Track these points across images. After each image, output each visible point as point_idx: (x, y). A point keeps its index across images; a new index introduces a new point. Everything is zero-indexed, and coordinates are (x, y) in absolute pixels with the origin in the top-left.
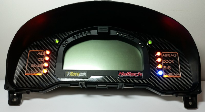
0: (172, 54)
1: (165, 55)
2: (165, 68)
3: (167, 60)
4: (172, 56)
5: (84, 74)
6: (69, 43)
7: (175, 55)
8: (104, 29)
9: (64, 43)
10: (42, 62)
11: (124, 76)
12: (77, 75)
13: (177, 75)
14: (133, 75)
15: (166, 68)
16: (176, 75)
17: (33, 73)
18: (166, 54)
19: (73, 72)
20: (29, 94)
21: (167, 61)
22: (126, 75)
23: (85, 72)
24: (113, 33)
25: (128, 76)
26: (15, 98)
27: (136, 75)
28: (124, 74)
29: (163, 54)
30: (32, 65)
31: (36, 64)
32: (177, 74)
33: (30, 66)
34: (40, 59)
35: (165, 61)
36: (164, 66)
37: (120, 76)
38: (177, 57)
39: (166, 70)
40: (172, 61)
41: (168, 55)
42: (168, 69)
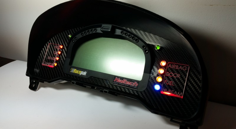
0: (181, 67)
1: (171, 66)
2: (166, 83)
3: (172, 73)
4: (180, 69)
5: (84, 73)
6: (78, 39)
7: (184, 68)
8: (108, 27)
9: (74, 39)
10: (56, 55)
11: (119, 83)
12: (79, 73)
13: (179, 95)
14: (128, 83)
15: (168, 83)
16: (177, 94)
17: (47, 65)
18: (174, 65)
19: (76, 70)
20: (43, 83)
21: (171, 75)
22: (121, 82)
23: (86, 72)
24: (118, 32)
25: (123, 83)
26: (34, 84)
27: (131, 85)
28: (119, 81)
29: (170, 65)
30: (48, 57)
31: (52, 56)
32: (179, 93)
33: (47, 58)
34: (55, 52)
35: (169, 74)
36: (165, 79)
37: (115, 82)
38: (187, 71)
39: (167, 85)
40: (178, 76)
41: (175, 67)
42: (170, 84)
